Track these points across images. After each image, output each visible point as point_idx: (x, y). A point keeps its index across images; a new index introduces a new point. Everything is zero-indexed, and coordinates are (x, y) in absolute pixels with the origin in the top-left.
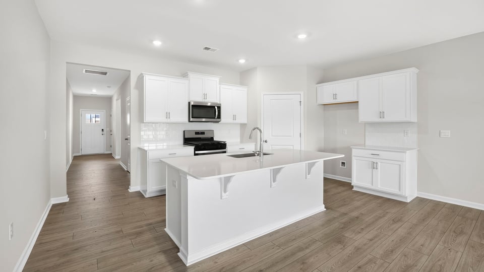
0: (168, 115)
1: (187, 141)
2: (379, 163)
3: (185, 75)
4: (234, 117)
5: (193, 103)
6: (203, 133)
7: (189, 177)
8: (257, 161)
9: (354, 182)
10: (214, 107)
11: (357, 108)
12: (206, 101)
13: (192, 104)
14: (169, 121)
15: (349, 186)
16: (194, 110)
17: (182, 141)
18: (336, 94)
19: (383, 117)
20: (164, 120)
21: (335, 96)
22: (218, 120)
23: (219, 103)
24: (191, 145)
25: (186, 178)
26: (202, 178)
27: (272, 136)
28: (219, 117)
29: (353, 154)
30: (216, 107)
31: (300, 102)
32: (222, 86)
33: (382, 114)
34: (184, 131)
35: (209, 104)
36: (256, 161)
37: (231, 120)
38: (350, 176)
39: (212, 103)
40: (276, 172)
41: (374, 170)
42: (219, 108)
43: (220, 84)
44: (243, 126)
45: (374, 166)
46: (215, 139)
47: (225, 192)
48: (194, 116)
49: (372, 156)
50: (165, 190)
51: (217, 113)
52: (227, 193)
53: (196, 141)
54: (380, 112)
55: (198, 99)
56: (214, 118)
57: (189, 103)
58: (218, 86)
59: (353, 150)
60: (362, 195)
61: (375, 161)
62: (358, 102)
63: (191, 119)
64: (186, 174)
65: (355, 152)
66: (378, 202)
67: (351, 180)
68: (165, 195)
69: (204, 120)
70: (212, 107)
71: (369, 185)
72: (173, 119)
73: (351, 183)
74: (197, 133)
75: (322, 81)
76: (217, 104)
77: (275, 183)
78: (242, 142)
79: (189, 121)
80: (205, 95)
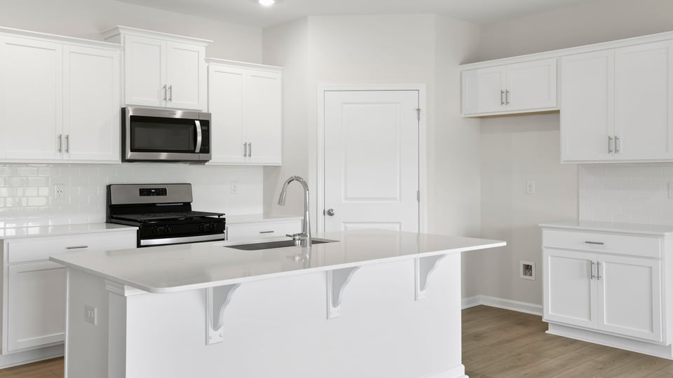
0: (63, 143)
1: (117, 214)
2: (604, 264)
3: (109, 35)
4: (247, 149)
5: (135, 110)
6: (161, 192)
7: (129, 293)
8: (297, 258)
9: (549, 313)
10: (192, 122)
11: (557, 127)
12: (169, 105)
13: (131, 114)
14: (65, 158)
15: (536, 324)
16: (137, 130)
17: (101, 213)
18: (507, 92)
19: (616, 151)
20: (52, 155)
21: (504, 96)
22: (203, 156)
23: (205, 111)
24: (129, 222)
25: (124, 296)
26: (160, 290)
27: (346, 198)
28: (206, 148)
29: (545, 243)
30: (198, 123)
31: (419, 110)
32: (213, 67)
33: (613, 144)
34: (109, 187)
35: (178, 115)
36: (294, 258)
37: (238, 158)
38: (539, 299)
39: (186, 112)
40: (340, 279)
41: (593, 281)
42: (206, 124)
43: (207, 61)
44: (270, 171)
45: (593, 271)
46: (196, 207)
47: (216, 327)
48: (137, 146)
49: (588, 247)
50: (62, 345)
51: (199, 139)
52: (220, 331)
53: (143, 213)
54: (610, 139)
55: (148, 100)
56: (193, 152)
57: (123, 111)
58: (204, 65)
59: (545, 233)
60: (566, 345)
61: (594, 258)
62: (558, 112)
63: (129, 155)
64: (121, 284)
65: (550, 238)
66: (600, 359)
67: (541, 310)
68: (63, 358)
69: (164, 156)
70: (187, 123)
71: (581, 320)
72: (78, 154)
73: (541, 318)
74: (145, 192)
75: (476, 56)
76: (200, 114)
77: (338, 308)
78: (267, 215)
79: (124, 159)
80: (167, 91)
